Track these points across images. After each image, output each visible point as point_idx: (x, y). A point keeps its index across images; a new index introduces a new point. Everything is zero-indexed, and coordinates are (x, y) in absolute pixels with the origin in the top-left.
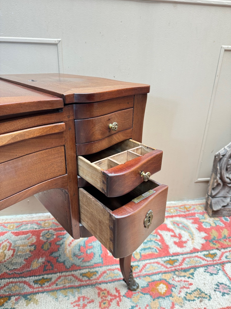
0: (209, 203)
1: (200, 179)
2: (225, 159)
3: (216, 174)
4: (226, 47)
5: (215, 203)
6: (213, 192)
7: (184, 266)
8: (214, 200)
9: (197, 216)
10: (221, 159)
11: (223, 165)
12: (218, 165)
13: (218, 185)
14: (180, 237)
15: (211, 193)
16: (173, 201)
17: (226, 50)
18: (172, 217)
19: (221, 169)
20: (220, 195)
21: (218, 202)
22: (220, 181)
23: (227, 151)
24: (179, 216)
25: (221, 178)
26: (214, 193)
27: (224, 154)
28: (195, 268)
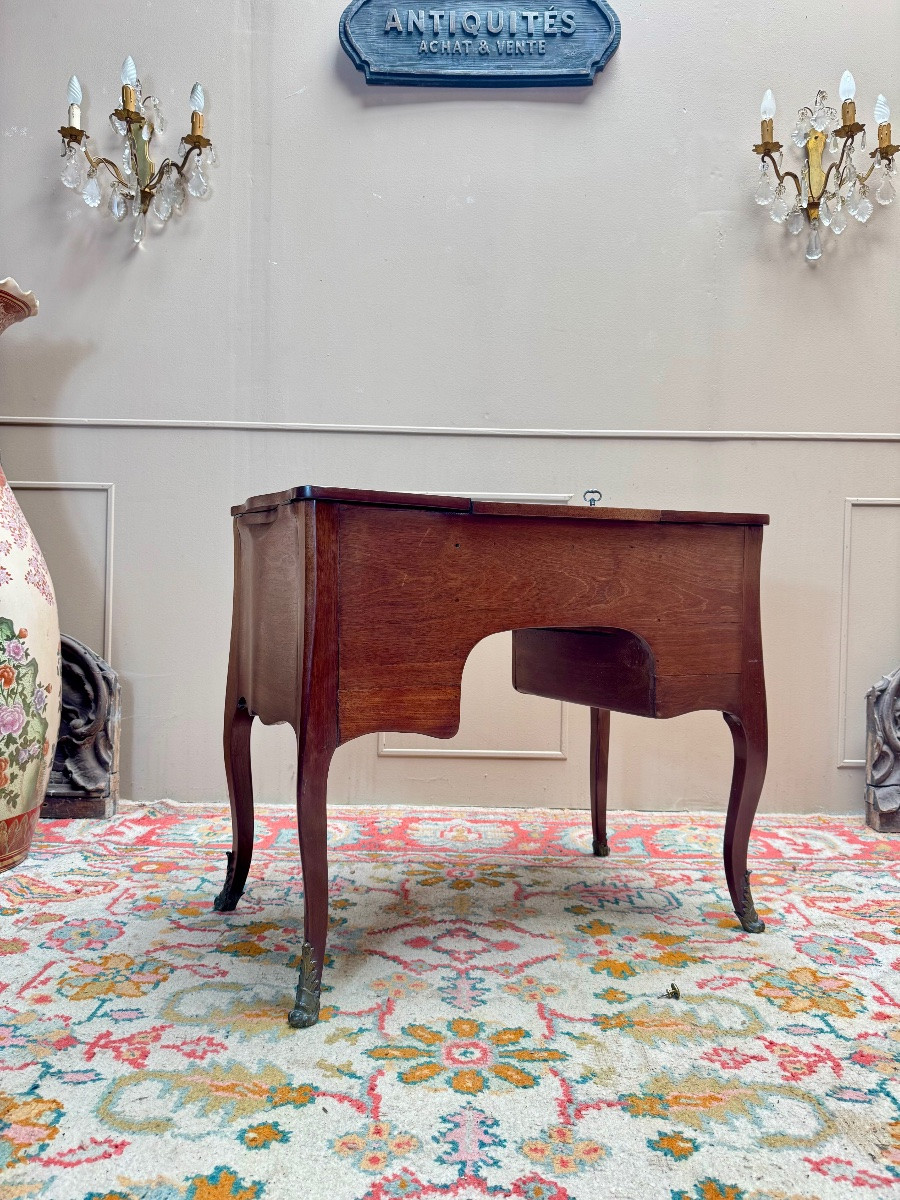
0: (871, 801)
1: (848, 761)
2: (887, 697)
3: (875, 732)
4: (854, 500)
5: (885, 798)
6: (875, 773)
7: (812, 867)
8: (880, 792)
9: (846, 829)
10: (878, 698)
11: (885, 712)
12: (876, 713)
13: (883, 756)
14: (806, 846)
15: (872, 776)
16: (791, 812)
17: (854, 505)
18: (790, 827)
19: (882, 720)
20: (892, 780)
21: (891, 795)
22: (885, 748)
23: (889, 682)
24: (807, 827)
25: (887, 741)
26: (878, 775)
27: (884, 687)
28: (835, 871)
